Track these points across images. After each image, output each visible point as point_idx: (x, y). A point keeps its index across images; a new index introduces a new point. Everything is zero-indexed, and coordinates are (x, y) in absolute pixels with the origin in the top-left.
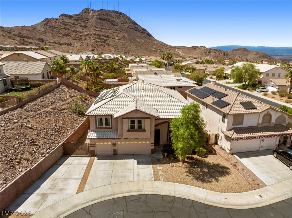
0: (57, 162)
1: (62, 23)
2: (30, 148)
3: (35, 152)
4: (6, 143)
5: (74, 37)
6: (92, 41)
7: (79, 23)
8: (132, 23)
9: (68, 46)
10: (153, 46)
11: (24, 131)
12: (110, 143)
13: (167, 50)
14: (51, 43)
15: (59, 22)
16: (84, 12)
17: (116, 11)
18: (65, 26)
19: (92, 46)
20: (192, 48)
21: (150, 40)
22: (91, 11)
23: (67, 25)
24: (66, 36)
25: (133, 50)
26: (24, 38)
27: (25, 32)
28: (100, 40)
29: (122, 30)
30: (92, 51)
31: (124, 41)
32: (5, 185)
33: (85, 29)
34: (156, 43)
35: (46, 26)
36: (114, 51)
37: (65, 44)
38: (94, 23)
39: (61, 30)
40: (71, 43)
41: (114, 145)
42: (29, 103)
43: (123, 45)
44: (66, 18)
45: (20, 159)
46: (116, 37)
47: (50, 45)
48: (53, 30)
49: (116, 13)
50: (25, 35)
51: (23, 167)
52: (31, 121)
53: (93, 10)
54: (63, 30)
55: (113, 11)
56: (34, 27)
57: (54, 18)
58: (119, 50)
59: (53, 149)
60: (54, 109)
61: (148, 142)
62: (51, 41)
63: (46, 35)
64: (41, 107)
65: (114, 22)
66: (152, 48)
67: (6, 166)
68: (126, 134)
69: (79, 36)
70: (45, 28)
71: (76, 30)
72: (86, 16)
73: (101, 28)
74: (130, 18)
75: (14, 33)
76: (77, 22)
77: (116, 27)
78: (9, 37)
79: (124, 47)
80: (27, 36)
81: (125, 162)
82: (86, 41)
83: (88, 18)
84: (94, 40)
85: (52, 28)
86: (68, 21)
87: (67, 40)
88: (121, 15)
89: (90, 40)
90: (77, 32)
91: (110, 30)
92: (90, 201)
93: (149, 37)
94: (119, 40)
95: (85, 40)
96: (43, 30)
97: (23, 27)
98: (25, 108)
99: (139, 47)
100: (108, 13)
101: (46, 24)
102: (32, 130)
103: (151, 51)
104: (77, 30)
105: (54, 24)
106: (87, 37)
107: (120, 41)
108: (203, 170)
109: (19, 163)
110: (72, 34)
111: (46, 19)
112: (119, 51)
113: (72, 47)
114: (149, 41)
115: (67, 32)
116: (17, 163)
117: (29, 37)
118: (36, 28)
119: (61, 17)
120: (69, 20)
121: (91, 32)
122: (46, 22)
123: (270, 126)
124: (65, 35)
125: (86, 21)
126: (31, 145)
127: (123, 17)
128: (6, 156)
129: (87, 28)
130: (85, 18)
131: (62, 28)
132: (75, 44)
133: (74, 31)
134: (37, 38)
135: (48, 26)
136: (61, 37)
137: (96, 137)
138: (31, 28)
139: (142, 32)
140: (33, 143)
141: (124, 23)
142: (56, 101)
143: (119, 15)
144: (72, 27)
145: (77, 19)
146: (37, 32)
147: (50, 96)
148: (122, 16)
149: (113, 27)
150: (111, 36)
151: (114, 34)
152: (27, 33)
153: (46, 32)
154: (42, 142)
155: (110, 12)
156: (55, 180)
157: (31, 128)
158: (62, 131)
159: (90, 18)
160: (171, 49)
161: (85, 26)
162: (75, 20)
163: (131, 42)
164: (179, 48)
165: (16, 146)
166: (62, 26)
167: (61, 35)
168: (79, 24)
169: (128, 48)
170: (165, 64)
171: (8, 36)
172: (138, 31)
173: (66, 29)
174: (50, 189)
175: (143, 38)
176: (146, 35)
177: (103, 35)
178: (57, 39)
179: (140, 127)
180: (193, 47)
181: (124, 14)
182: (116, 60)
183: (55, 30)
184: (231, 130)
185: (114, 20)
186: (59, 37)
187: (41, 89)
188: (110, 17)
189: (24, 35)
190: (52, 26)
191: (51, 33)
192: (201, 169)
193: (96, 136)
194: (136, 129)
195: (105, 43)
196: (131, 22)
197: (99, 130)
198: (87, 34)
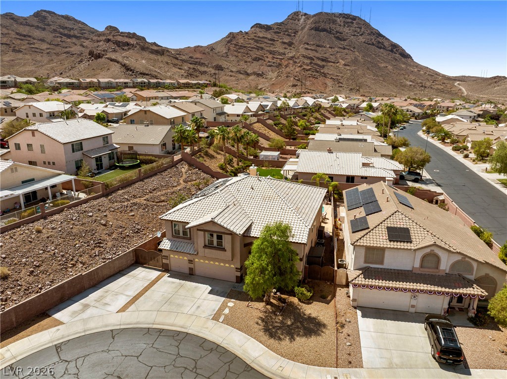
0: (122, 270)
1: (254, 39)
2: (94, 249)
3: (96, 256)
4: (69, 241)
5: (269, 62)
6: (297, 69)
7: (281, 37)
8: (374, 34)
9: (258, 78)
10: (409, 76)
11: (94, 228)
12: (185, 258)
13: (436, 84)
14: (232, 72)
15: (249, 38)
16: (291, 19)
17: (346, 15)
18: (258, 43)
19: (294, 78)
20: (490, 81)
21: (404, 64)
22: (302, 16)
23: (261, 42)
24: (258, 61)
25: (369, 84)
26: (195, 64)
27: (198, 55)
28: (310, 67)
29: (354, 48)
30: (292, 86)
31: (353, 68)
32: (49, 286)
33: (289, 48)
34: (416, 70)
35: (229, 44)
36: (333, 87)
37: (255, 73)
38: (306, 37)
39: (251, 51)
40: (263, 73)
41: (190, 261)
42: (120, 190)
43: (352, 75)
44: (260, 30)
45: (76, 262)
46: (341, 61)
47: (231, 76)
48: (239, 50)
49: (346, 17)
50: (198, 60)
51: (76, 271)
52: (109, 216)
53: (306, 14)
54: (254, 50)
55: (340, 14)
56: (211, 48)
57: (242, 32)
58: (341, 83)
59: (119, 255)
60: (148, 200)
61: (232, 266)
62: (234, 69)
63: (228, 59)
64: (131, 197)
65: (341, 33)
66: (407, 80)
67: (58, 267)
68: (201, 250)
69: (278, 60)
70: (227, 48)
71: (275, 49)
72: (293, 26)
73: (317, 46)
74: (370, 25)
75: (184, 57)
76: (277, 37)
77: (342, 42)
78: (175, 65)
79: (352, 78)
80: (200, 62)
81: (196, 287)
82: (288, 68)
83: (297, 28)
84: (301, 66)
85: (238, 47)
86: (264, 36)
87: (258, 66)
88: (355, 20)
89: (294, 66)
90: (276, 53)
91: (331, 48)
92: (124, 324)
93: (403, 59)
94: (345, 65)
95: (286, 66)
96: (224, 52)
97: (197, 48)
98: (110, 197)
99: (381, 79)
100: (330, 18)
101: (229, 42)
102: (104, 227)
103: (403, 86)
104: (277, 49)
105: (241, 41)
106: (291, 62)
107: (348, 68)
108: (285, 322)
109: (74, 265)
110: (267, 57)
111: (230, 33)
112: (341, 87)
113: (263, 80)
114: (403, 66)
115: (259, 53)
116: (70, 266)
117: (203, 64)
118: (214, 49)
119: (253, 29)
120: (265, 33)
121: (299, 52)
122: (229, 39)
123: (437, 274)
124: (257, 59)
125: (293, 34)
126: (95, 247)
127: (358, 23)
128: (63, 256)
129: (293, 46)
130: (291, 29)
131: (252, 48)
132: (270, 73)
133: (271, 52)
134: (214, 65)
135: (231, 45)
136: (249, 62)
137: (168, 248)
138: (207, 49)
139: (392, 51)
140: (98, 244)
141: (358, 35)
142: (158, 188)
143: (350, 21)
144: (269, 45)
145: (278, 31)
146: (215, 55)
147: (153, 181)
148: (356, 23)
149: (337, 42)
150: (332, 58)
151: (338, 55)
152: (200, 57)
153: (227, 55)
154: (110, 244)
155: (335, 16)
156: (107, 292)
157: (105, 225)
158: (142, 232)
159: (300, 28)
160: (445, 81)
161: (290, 42)
162: (275, 33)
163: (368, 68)
164: (462, 79)
165: (77, 246)
166: (253, 44)
167: (250, 59)
168: (281, 39)
169: (360, 80)
170: (416, 115)
171: (174, 63)
172: (384, 49)
173: (258, 48)
174: (95, 300)
175: (392, 61)
176: (397, 55)
177: (318, 58)
178: (243, 66)
179: (220, 244)
180: (495, 78)
181: (360, 19)
182: (317, 108)
183: (242, 50)
184: (359, 269)
185: (341, 31)
186: (246, 62)
187: (142, 170)
188: (334, 26)
189: (196, 60)
190: (238, 45)
191: (235, 56)
192: (283, 319)
193: (169, 246)
194: (214, 246)
195: (318, 72)
196: (372, 32)
197: (175, 239)
198: (291, 57)
